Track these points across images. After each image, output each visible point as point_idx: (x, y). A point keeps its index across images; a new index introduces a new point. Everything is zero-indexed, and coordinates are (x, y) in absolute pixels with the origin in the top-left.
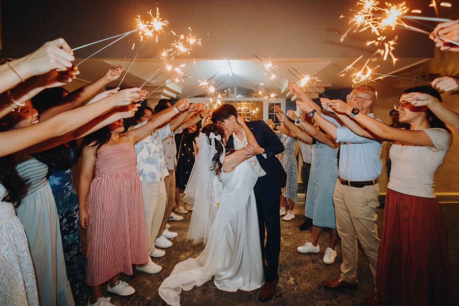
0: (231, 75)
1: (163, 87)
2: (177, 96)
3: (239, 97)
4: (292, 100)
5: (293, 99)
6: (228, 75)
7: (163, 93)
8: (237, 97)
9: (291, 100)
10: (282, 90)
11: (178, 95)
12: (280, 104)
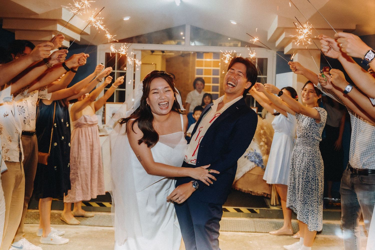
0: (178, 3)
1: (55, 21)
2: (81, 38)
3: (195, 45)
4: (285, 53)
5: (286, 51)
6: (174, 3)
7: (56, 31)
8: (193, 44)
9: (283, 52)
10: (268, 33)
11: (84, 37)
12: (267, 59)
